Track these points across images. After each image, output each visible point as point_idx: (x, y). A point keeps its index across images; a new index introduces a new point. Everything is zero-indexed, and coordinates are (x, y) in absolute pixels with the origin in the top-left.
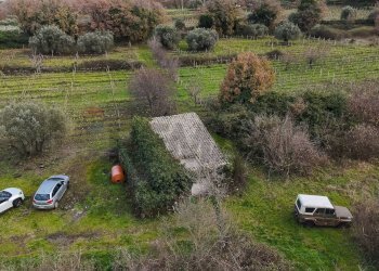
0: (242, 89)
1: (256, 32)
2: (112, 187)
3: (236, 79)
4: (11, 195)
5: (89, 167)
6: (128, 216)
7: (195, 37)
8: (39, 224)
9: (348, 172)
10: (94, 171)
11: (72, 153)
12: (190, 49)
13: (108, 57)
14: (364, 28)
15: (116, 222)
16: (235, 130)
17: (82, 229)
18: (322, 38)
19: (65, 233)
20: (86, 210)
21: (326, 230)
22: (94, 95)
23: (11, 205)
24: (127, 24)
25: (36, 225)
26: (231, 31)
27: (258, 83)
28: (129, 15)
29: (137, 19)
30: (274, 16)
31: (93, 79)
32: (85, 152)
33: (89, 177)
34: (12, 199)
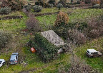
0: (61, 22)
1: (51, 6)
2: (32, 54)
3: (60, 19)
4: (1, 62)
5: (23, 49)
6: (41, 62)
7: (36, 8)
8: (14, 69)
9: (93, 42)
10: (25, 50)
11: (15, 45)
12: (35, 12)
13: (11, 15)
14: (77, 5)
15: (38, 65)
16: (63, 34)
17: (29, 69)
18: (68, 7)
19: (24, 71)
20: (27, 63)
21: (96, 58)
22: (11, 26)
23: (2, 65)
24: (14, 5)
25: (13, 70)
26: (44, 6)
27: (66, 20)
28: (15, 2)
29: (17, 3)
30: (55, 2)
31: (9, 22)
32: (19, 44)
33: (24, 52)
34: (2, 63)
